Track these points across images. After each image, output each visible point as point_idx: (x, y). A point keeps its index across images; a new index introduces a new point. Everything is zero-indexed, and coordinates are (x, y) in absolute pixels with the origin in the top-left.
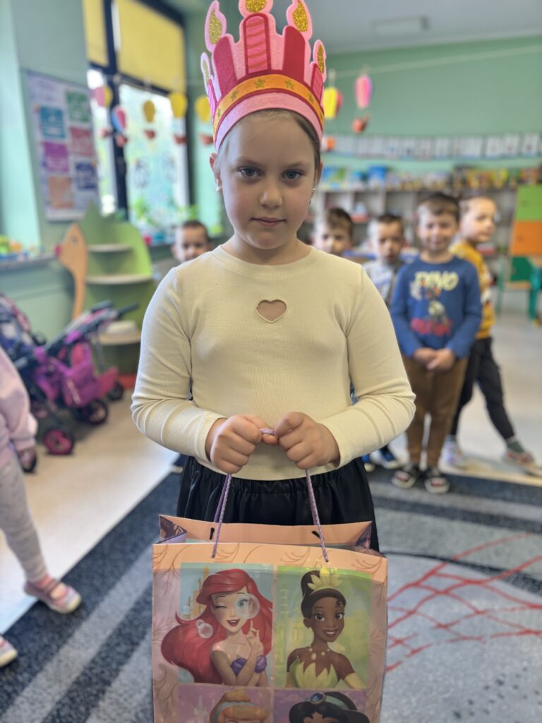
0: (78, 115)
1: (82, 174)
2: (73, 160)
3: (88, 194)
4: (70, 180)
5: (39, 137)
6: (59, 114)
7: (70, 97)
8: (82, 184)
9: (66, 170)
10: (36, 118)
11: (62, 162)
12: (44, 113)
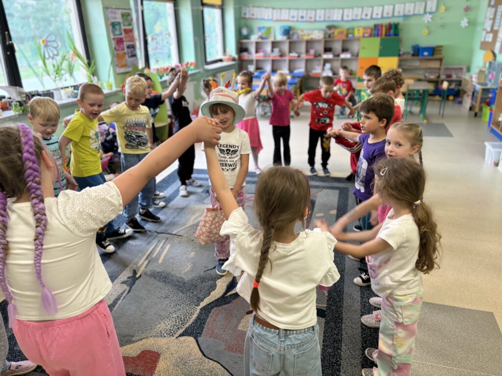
0: (126, 23)
1: (130, 50)
2: (126, 44)
3: (133, 59)
4: (125, 54)
5: (112, 36)
6: (119, 23)
7: (123, 15)
8: (130, 55)
9: (123, 49)
10: (110, 27)
11: (122, 46)
12: (113, 25)
